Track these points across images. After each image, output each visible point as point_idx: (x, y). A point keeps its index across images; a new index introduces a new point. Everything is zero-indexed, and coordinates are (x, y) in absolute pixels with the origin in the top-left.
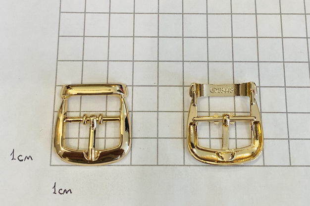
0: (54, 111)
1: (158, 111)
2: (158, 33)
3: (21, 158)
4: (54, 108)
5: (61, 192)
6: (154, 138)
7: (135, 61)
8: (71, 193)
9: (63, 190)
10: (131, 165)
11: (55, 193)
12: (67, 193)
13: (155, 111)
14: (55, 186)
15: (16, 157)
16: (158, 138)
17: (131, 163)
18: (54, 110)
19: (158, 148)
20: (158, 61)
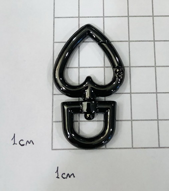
0: (53, 95)
1: (157, 93)
2: (153, 12)
3: (22, 143)
4: (53, 91)
5: (64, 176)
6: (154, 120)
7: (131, 41)
8: (74, 177)
9: (66, 174)
10: (133, 148)
11: (58, 177)
12: (70, 177)
13: (154, 93)
14: (57, 171)
15: (17, 142)
16: (158, 120)
17: (133, 146)
18: (53, 93)
19: (158, 129)
20: (154, 41)
